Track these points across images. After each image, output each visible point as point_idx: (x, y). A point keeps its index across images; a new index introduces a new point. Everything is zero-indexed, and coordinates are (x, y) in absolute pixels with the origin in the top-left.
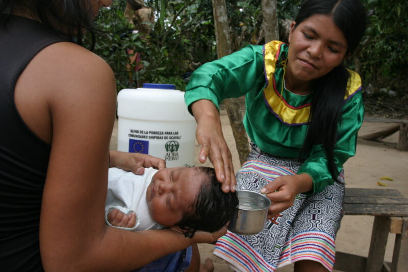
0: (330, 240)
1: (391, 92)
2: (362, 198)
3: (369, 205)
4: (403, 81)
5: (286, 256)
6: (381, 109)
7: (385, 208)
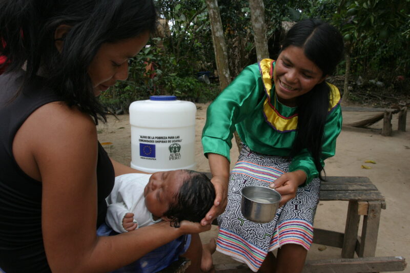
0: (309, 226)
1: (379, 83)
2: (337, 185)
3: (341, 192)
4: (390, 73)
5: (276, 241)
6: (370, 99)
7: (354, 194)
